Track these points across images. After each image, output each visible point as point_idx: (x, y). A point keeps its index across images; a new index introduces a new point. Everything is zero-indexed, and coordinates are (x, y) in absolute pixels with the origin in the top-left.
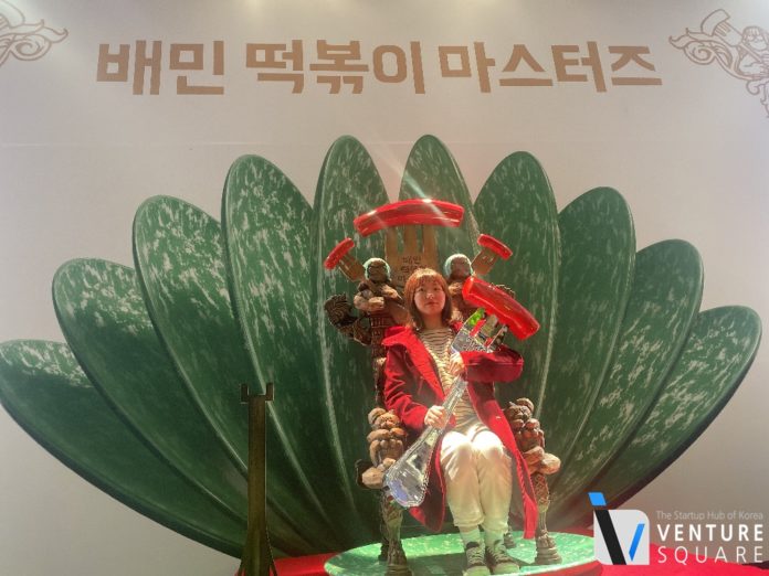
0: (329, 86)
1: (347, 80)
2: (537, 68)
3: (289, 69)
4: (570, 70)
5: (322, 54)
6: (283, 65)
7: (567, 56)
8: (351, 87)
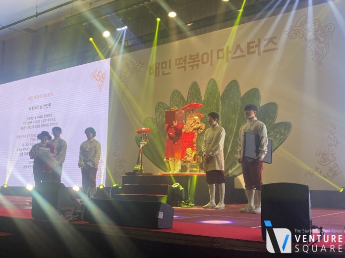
0: (191, 68)
1: (196, 65)
2: (242, 51)
3: (183, 65)
4: (251, 50)
5: (190, 59)
6: (182, 64)
7: (251, 45)
8: (196, 67)
